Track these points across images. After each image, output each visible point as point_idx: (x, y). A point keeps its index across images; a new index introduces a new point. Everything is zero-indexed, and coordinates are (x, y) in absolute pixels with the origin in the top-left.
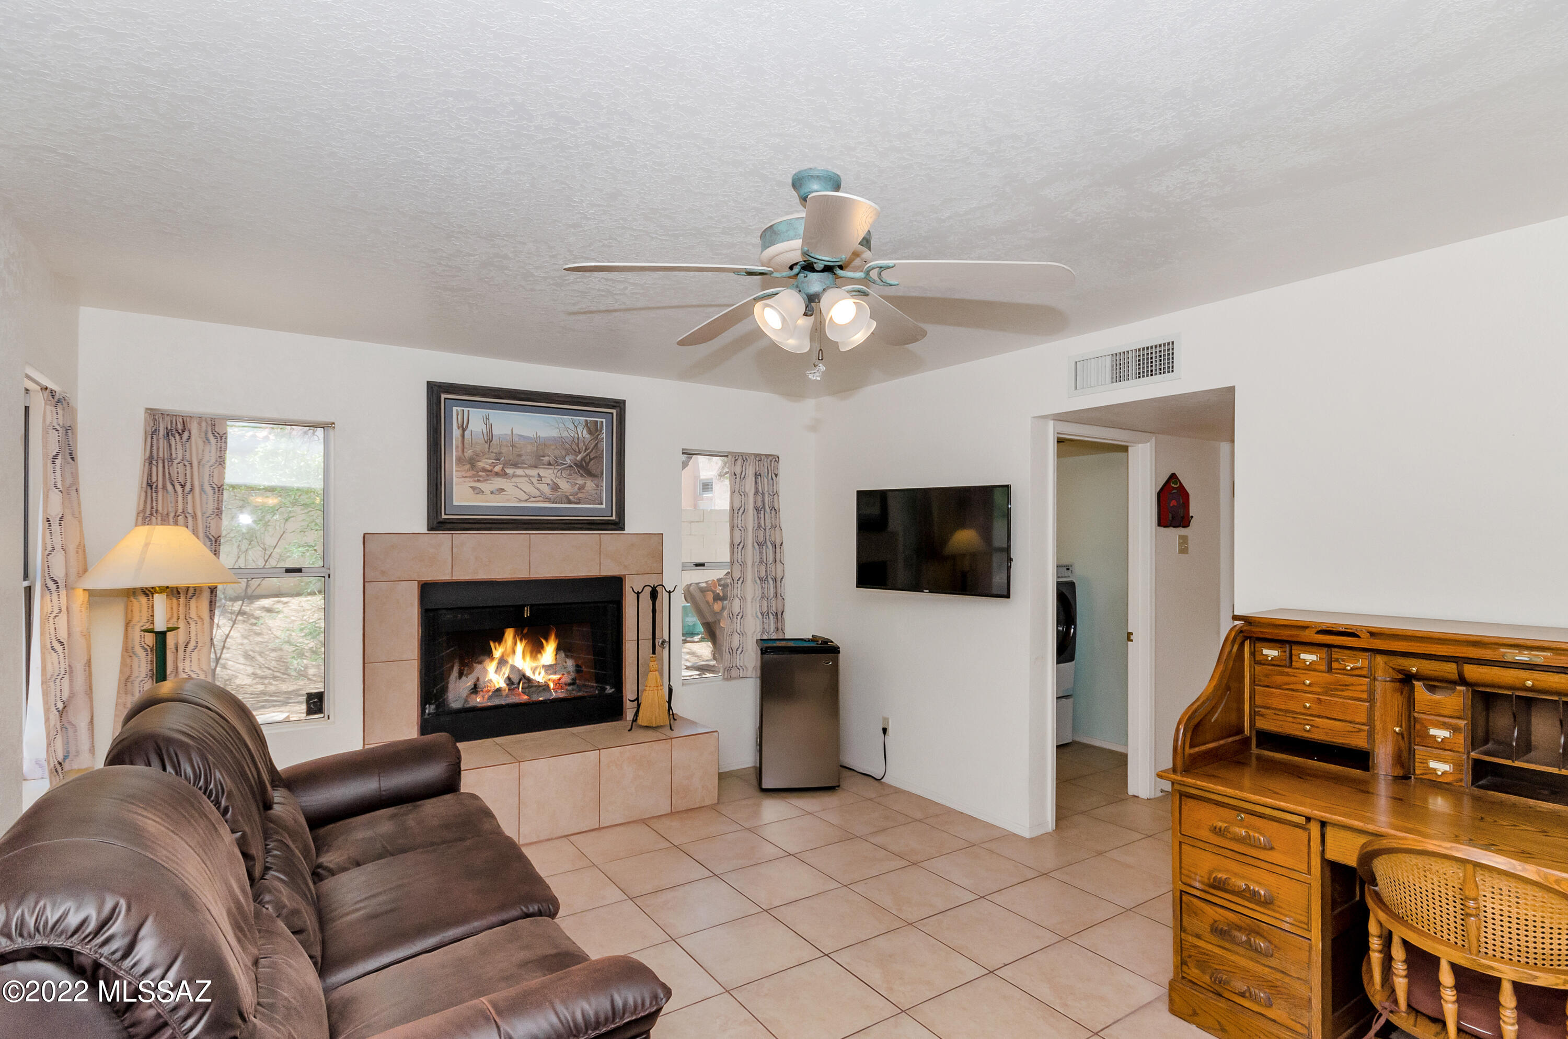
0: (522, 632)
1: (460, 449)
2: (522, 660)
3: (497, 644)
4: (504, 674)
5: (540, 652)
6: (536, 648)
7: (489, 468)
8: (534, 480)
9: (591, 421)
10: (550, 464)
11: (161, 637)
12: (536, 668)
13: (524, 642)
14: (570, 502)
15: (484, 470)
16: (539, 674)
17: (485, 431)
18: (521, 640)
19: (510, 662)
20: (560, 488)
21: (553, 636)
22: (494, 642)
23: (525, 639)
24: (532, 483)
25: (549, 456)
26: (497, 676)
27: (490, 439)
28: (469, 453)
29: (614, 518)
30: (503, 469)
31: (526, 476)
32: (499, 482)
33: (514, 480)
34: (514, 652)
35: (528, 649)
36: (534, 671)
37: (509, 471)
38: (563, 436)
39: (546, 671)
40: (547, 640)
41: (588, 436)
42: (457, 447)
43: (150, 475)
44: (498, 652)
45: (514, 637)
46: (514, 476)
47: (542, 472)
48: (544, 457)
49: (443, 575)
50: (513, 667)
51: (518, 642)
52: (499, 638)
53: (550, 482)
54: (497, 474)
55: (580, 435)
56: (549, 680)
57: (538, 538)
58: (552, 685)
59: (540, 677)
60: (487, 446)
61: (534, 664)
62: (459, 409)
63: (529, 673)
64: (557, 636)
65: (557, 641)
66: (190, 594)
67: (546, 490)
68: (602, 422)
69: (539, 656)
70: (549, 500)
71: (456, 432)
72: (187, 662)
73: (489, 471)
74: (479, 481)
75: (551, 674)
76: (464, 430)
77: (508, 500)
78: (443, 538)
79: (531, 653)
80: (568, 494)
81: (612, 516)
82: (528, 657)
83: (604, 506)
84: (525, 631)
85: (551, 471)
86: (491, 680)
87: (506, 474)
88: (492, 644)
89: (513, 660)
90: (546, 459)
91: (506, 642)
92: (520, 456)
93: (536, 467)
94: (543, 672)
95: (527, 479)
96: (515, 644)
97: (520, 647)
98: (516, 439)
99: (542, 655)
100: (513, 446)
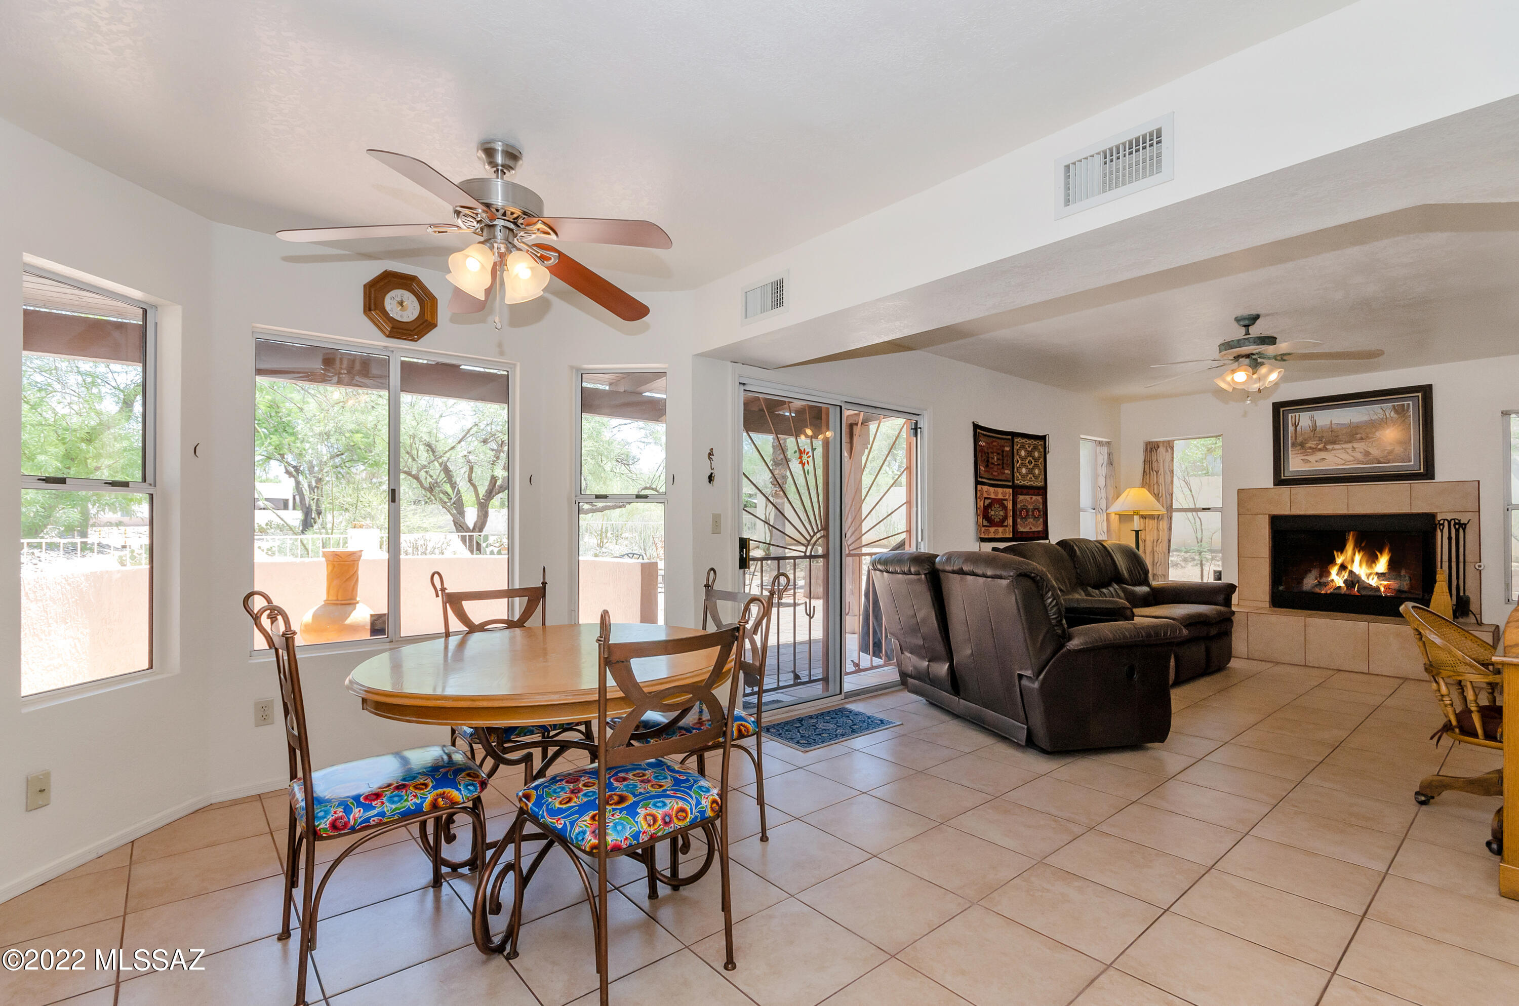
0: (1360, 546)
1: (1294, 438)
2: (1359, 568)
3: (1339, 553)
4: (1344, 576)
5: (1375, 562)
6: (1372, 559)
7: (1313, 446)
8: (1350, 451)
9: (1397, 405)
10: (1362, 439)
11: (1137, 532)
12: (1371, 574)
13: (1361, 554)
14: (1380, 462)
15: (1310, 448)
16: (1373, 579)
17: (1311, 425)
18: (1359, 552)
19: (1349, 568)
20: (1371, 454)
21: (1387, 550)
22: (1337, 551)
23: (1363, 551)
24: (1348, 453)
25: (1361, 434)
26: (1338, 577)
27: (1314, 428)
28: (1300, 439)
29: (1422, 471)
30: (1324, 447)
31: (1343, 448)
32: (1322, 455)
33: (1333, 452)
34: (1353, 561)
35: (1365, 559)
36: (1369, 575)
37: (1328, 447)
38: (1373, 418)
39: (1379, 577)
40: (1381, 553)
41: (1395, 416)
42: (1292, 437)
43: (1144, 468)
44: (1339, 560)
45: (1354, 549)
46: (1333, 449)
47: (1356, 445)
48: (1357, 434)
49: (1286, 511)
50: (1351, 572)
51: (1357, 553)
52: (1342, 549)
53: (1363, 451)
54: (1320, 450)
55: (1388, 416)
56: (1381, 584)
57: (1355, 487)
58: (1382, 589)
59: (1373, 582)
60: (1313, 434)
61: (1369, 571)
62: (1293, 414)
63: (1364, 578)
64: (1390, 551)
65: (1390, 555)
66: (1160, 518)
67: (1360, 456)
68: (1409, 404)
69: (1374, 565)
70: (1363, 463)
71: (1291, 428)
72: (1158, 548)
73: (1314, 448)
74: (1306, 455)
75: (1383, 580)
76: (1296, 427)
77: (1328, 465)
78: (1285, 490)
79: (1367, 562)
80: (1378, 457)
81: (1420, 470)
82: (1364, 566)
83: (1412, 463)
84: (1363, 545)
85: (1363, 444)
86: (1333, 580)
87: (1327, 449)
88: (1335, 553)
89: (1351, 567)
90: (1358, 436)
91: (1347, 551)
92: (1338, 436)
93: (1350, 442)
94: (1376, 577)
95: (1343, 450)
96: (1354, 554)
97: (1358, 557)
98: (1334, 426)
99: (1376, 565)
100: (1331, 431)
